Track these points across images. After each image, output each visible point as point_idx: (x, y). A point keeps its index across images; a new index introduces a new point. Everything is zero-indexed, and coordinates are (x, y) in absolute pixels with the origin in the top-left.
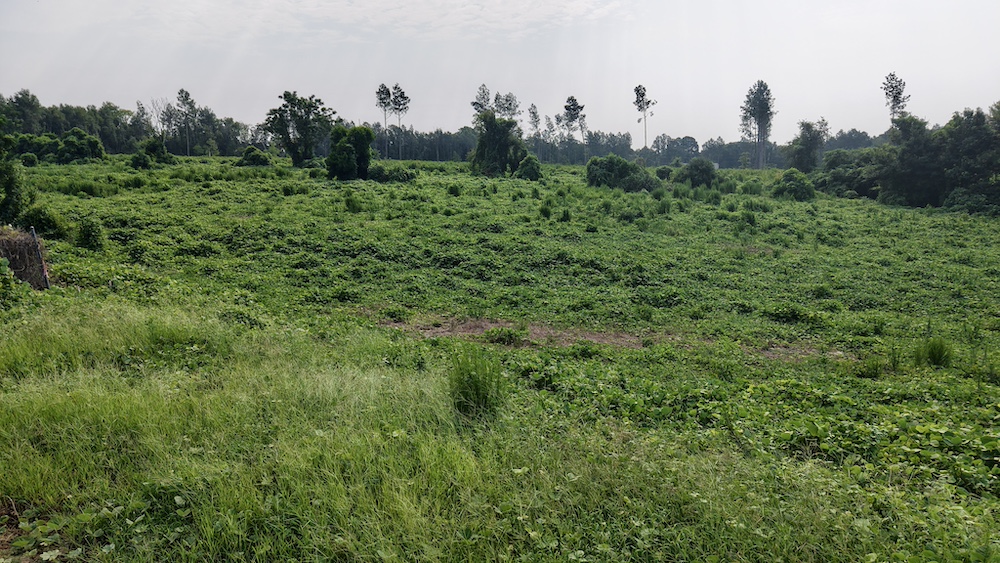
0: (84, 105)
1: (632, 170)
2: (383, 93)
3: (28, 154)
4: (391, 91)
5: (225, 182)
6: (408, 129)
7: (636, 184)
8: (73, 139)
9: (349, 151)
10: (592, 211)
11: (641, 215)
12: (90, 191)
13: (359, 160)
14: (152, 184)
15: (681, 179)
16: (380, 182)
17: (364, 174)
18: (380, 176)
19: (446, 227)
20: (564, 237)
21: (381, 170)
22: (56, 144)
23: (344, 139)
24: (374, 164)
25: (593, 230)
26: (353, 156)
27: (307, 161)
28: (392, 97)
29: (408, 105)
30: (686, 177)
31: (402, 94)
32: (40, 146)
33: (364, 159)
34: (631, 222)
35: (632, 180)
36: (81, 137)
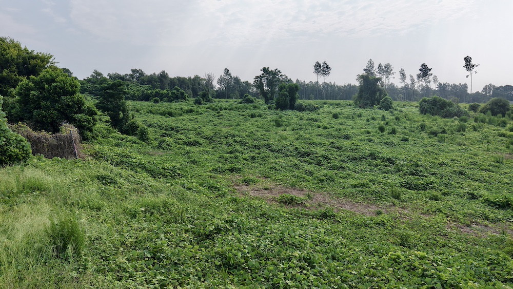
0: (187, 77)
1: (448, 105)
2: (318, 67)
3: (156, 98)
4: (322, 65)
5: (228, 111)
6: (332, 84)
7: (451, 113)
8: (175, 91)
9: (286, 96)
10: (413, 129)
11: (444, 132)
12: (171, 114)
13: (291, 101)
14: (197, 112)
15: (484, 111)
16: (300, 111)
17: (292, 108)
18: (301, 109)
19: (319, 135)
20: (385, 143)
21: (301, 105)
22: (169, 94)
23: (285, 90)
24: (299, 102)
25: (406, 140)
26: (288, 98)
27: (270, 101)
28: (322, 68)
29: (330, 71)
30: (488, 109)
31: (327, 67)
32: (162, 94)
33: (293, 99)
34: (436, 136)
35: (448, 111)
36: (178, 90)
